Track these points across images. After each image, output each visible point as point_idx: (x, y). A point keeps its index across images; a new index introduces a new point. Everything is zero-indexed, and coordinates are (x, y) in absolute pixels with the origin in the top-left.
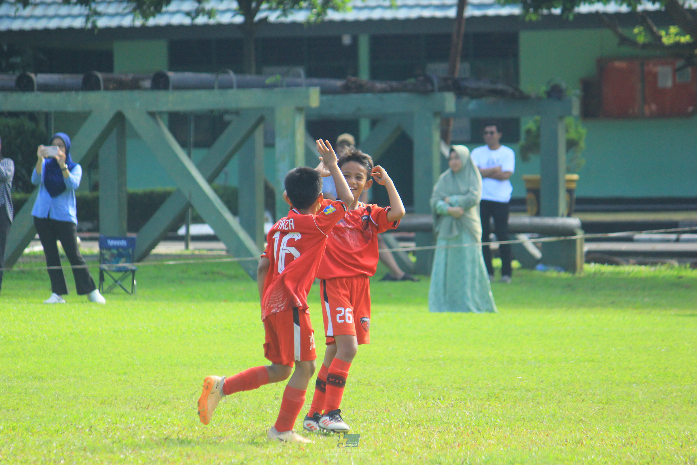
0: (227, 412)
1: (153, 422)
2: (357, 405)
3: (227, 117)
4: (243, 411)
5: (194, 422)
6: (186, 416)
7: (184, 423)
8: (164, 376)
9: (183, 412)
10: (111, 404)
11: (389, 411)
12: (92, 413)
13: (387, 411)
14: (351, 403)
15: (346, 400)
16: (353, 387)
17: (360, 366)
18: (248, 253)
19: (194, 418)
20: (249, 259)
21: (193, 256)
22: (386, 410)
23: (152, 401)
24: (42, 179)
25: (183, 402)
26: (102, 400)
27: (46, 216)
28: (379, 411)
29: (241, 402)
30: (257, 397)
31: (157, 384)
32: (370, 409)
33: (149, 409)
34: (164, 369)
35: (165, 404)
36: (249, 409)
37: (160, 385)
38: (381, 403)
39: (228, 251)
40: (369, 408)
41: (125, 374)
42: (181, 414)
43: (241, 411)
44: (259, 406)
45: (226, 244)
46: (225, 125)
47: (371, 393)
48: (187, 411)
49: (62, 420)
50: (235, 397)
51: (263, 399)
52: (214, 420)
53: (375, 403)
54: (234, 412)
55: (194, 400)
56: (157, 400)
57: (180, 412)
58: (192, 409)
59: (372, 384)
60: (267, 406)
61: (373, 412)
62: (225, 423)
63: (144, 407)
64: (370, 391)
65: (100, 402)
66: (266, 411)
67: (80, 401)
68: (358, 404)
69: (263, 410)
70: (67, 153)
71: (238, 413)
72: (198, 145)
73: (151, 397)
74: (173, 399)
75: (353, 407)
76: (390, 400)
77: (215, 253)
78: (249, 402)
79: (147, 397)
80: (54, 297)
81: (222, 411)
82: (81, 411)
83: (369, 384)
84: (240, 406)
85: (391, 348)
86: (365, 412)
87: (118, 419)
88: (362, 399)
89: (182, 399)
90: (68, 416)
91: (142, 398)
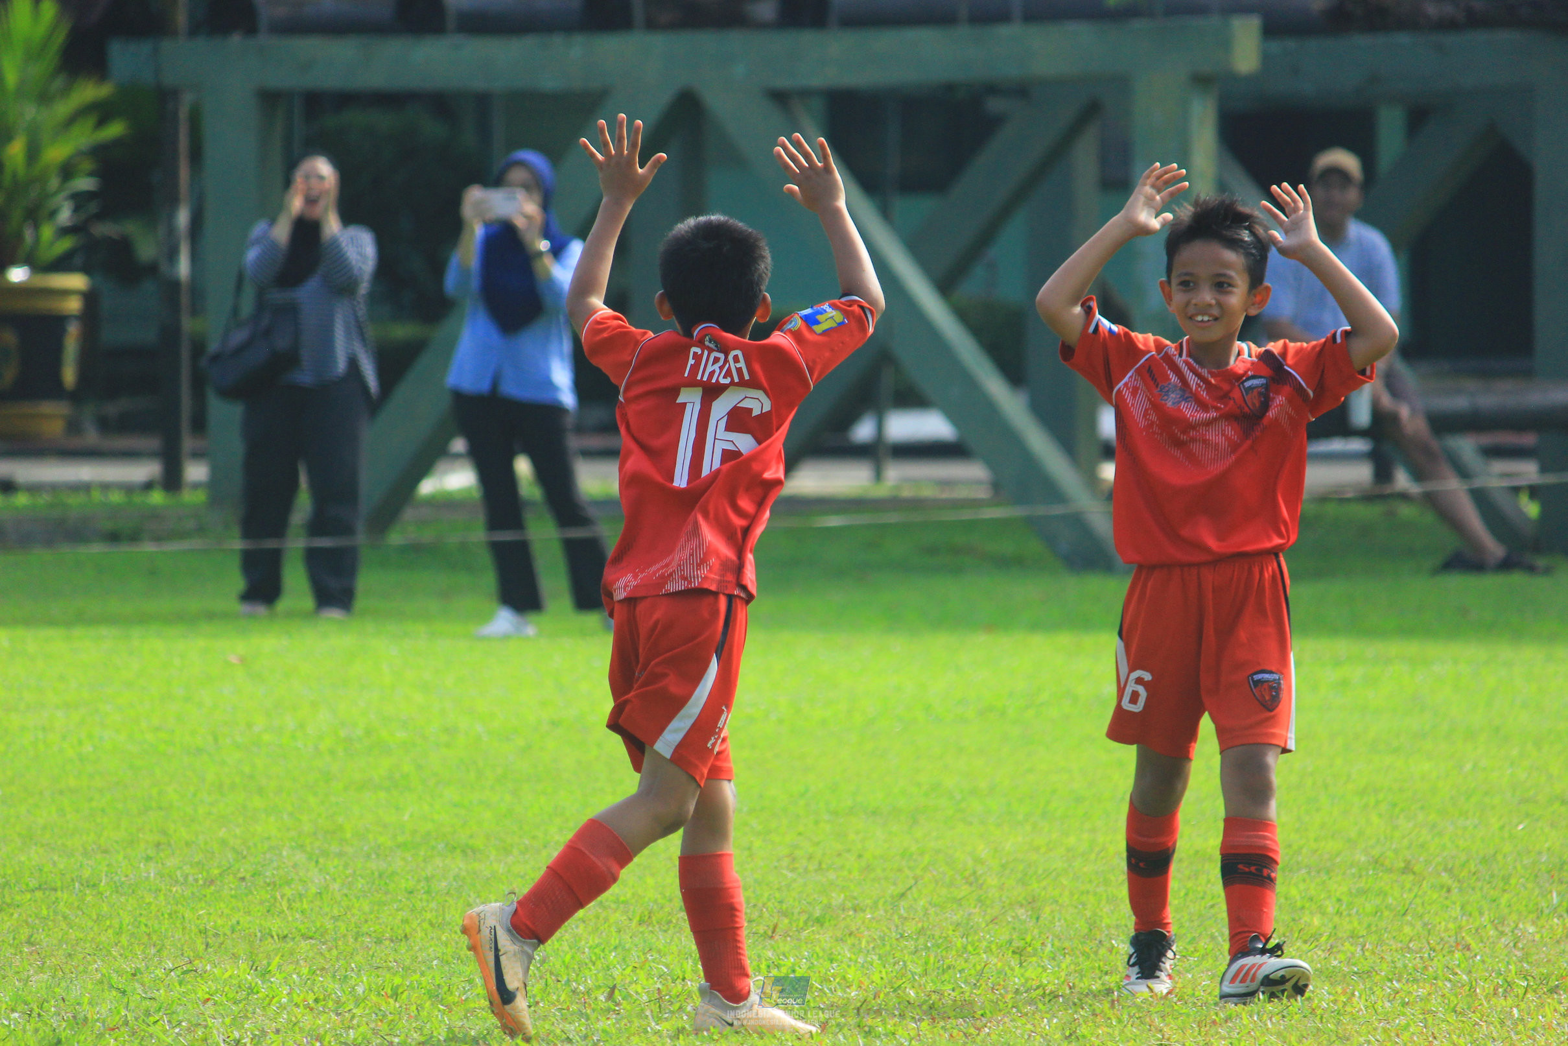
0: (1000, 947)
2: (1374, 929)
3: (995, 105)
4: (1043, 944)
6: (881, 957)
7: (876, 977)
8: (817, 844)
9: (874, 948)
10: (670, 922)
11: (1468, 948)
12: (616, 948)
13: (1460, 948)
14: (1356, 924)
15: (1341, 914)
16: (1360, 877)
17: (1380, 815)
18: (1052, 491)
20: (1057, 510)
21: (894, 503)
22: (1458, 944)
23: (784, 914)
24: (475, 283)
25: (873, 918)
26: (643, 912)
27: (484, 386)
28: (1438, 948)
29: (1038, 919)
30: (1084, 904)
31: (797, 866)
32: (1410, 941)
33: (777, 937)
34: (817, 823)
35: (822, 925)
36: (1060, 940)
37: (806, 870)
38: (1443, 924)
39: (996, 486)
40: (1408, 938)
42: (868, 951)
43: (1038, 945)
44: (1091, 930)
45: (990, 464)
46: (988, 126)
47: (1413, 895)
48: (884, 945)
50: (1022, 906)
51: (1101, 910)
53: (1425, 925)
54: (1018, 948)
55: (902, 911)
56: (800, 913)
57: (863, 946)
58: (897, 939)
59: (1416, 869)
60: (1113, 931)
61: (1421, 949)
63: (761, 932)
64: (1410, 890)
65: (638, 918)
66: (1108, 945)
68: (1377, 926)
69: (1100, 942)
70: (545, 206)
71: (1029, 949)
72: (912, 184)
73: (781, 902)
74: (843, 910)
75: (1361, 934)
76: (1470, 915)
77: (962, 493)
78: (1059, 920)
79: (770, 904)
80: (504, 619)
81: (985, 944)
82: (583, 943)
83: (1407, 869)
84: (1036, 931)
85: (1468, 767)
86: (1397, 951)
88: (1386, 913)
89: (868, 910)
91: (755, 906)
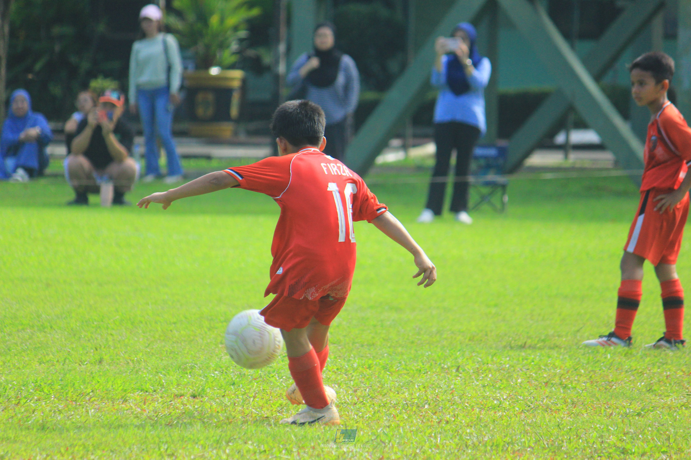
1: (530, 363)
5: (579, 364)
6: (570, 356)
7: (567, 364)
8: (542, 309)
9: (566, 352)
12: (459, 350)
19: (580, 358)
21: (573, 169)
23: (529, 338)
26: (470, 336)
31: (534, 318)
34: (542, 301)
37: (538, 320)
39: (616, 162)
41: (496, 306)
42: (564, 354)
45: (615, 153)
48: (571, 351)
49: (425, 358)
52: (603, 362)
56: (535, 337)
57: (562, 351)
58: (576, 349)
62: (616, 366)
65: (468, 338)
67: (445, 336)
73: (528, 333)
74: (554, 336)
79: (523, 334)
87: (489, 358)
89: (564, 337)
90: (432, 353)
91: (517, 334)
